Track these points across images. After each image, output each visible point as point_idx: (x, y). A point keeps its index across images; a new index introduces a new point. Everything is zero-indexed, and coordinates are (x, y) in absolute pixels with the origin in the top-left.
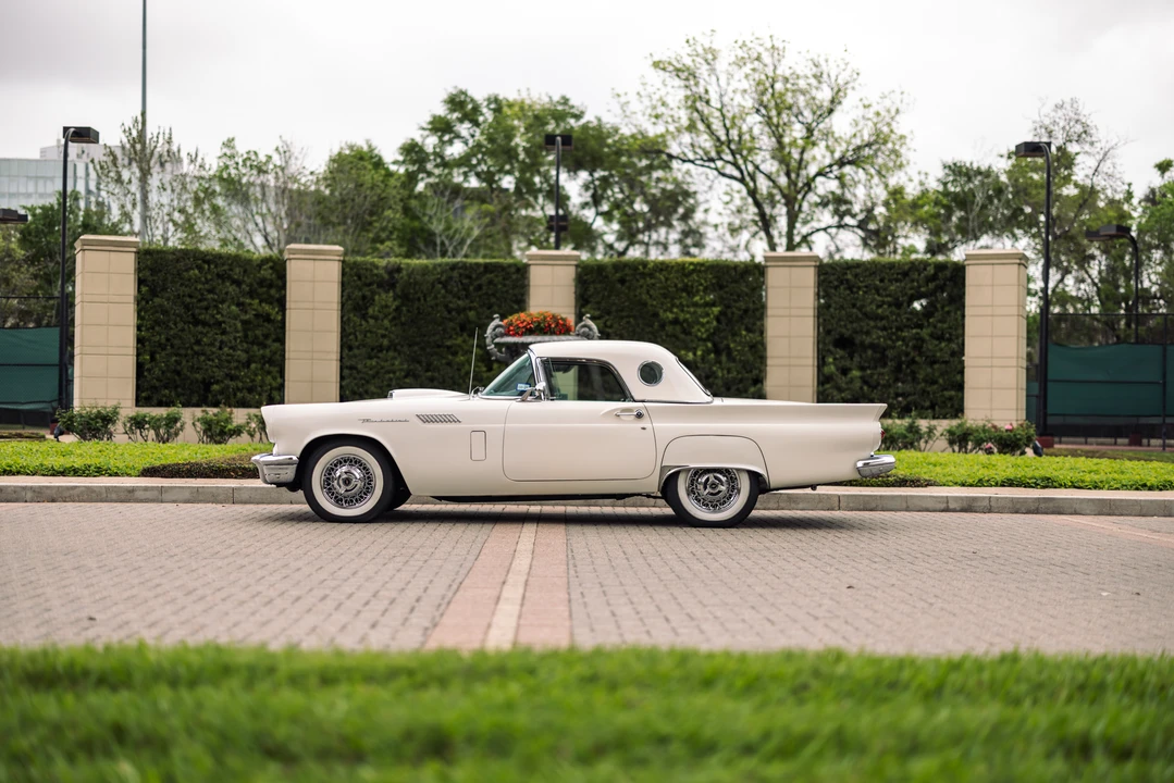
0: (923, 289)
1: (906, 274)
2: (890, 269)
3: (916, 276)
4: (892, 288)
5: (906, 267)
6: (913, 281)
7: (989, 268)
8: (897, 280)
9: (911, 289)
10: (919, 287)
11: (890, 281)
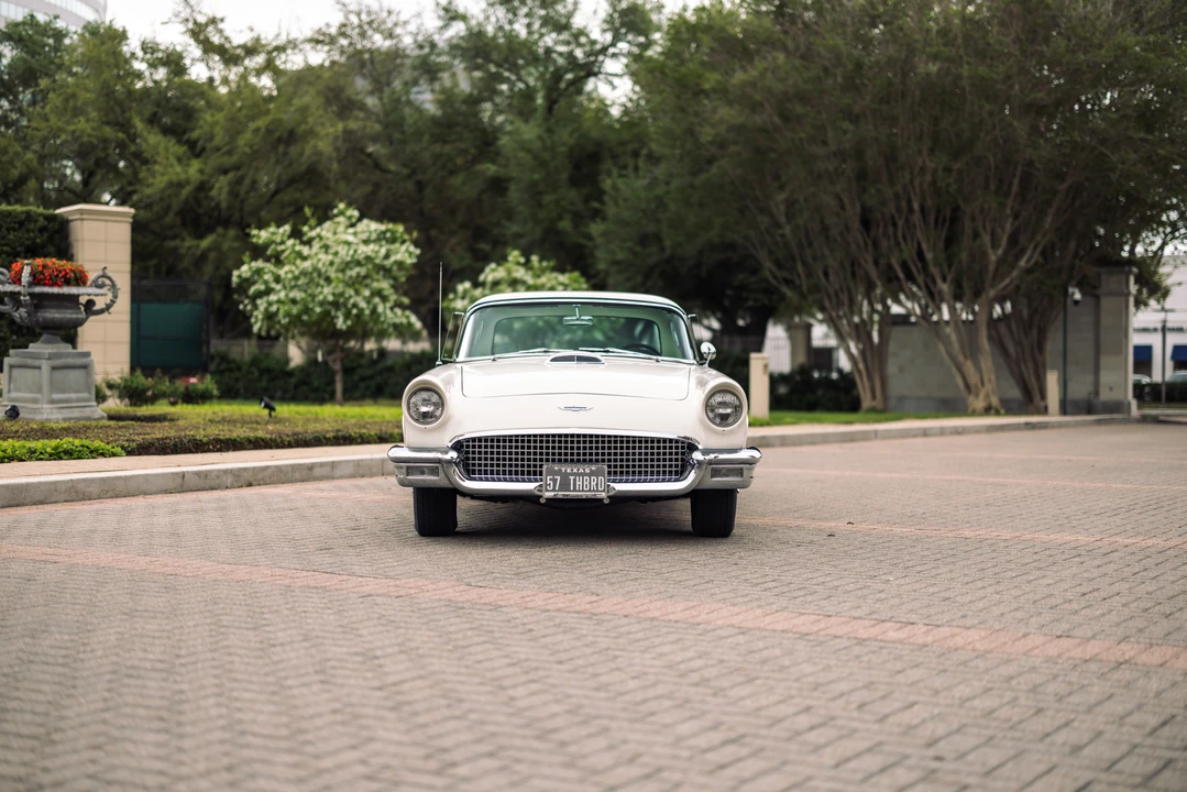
0: (38, 240)
1: (21, 224)
2: (7, 217)
3: (32, 226)
4: (11, 237)
5: (23, 217)
6: (28, 231)
7: (103, 223)
8: (14, 229)
9: (28, 239)
10: (35, 238)
11: (8, 230)
